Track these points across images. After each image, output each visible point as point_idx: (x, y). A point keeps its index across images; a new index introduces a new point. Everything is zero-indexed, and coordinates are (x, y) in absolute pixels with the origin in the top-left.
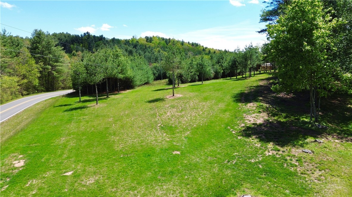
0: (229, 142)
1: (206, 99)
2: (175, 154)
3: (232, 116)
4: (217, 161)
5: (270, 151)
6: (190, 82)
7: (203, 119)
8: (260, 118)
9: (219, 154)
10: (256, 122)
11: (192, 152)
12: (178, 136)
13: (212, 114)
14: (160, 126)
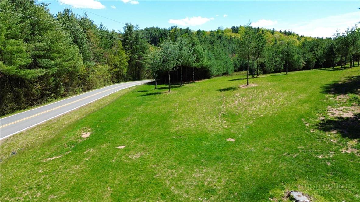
0: (297, 135)
1: (284, 89)
2: (229, 141)
3: (312, 108)
4: (274, 153)
5: (349, 149)
6: (274, 72)
7: (273, 109)
8: (349, 112)
9: (279, 146)
10: (341, 116)
11: (249, 140)
12: (239, 125)
13: (286, 105)
14: (223, 113)
